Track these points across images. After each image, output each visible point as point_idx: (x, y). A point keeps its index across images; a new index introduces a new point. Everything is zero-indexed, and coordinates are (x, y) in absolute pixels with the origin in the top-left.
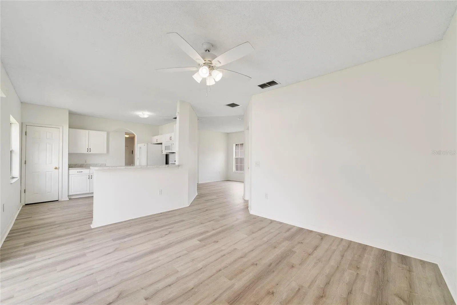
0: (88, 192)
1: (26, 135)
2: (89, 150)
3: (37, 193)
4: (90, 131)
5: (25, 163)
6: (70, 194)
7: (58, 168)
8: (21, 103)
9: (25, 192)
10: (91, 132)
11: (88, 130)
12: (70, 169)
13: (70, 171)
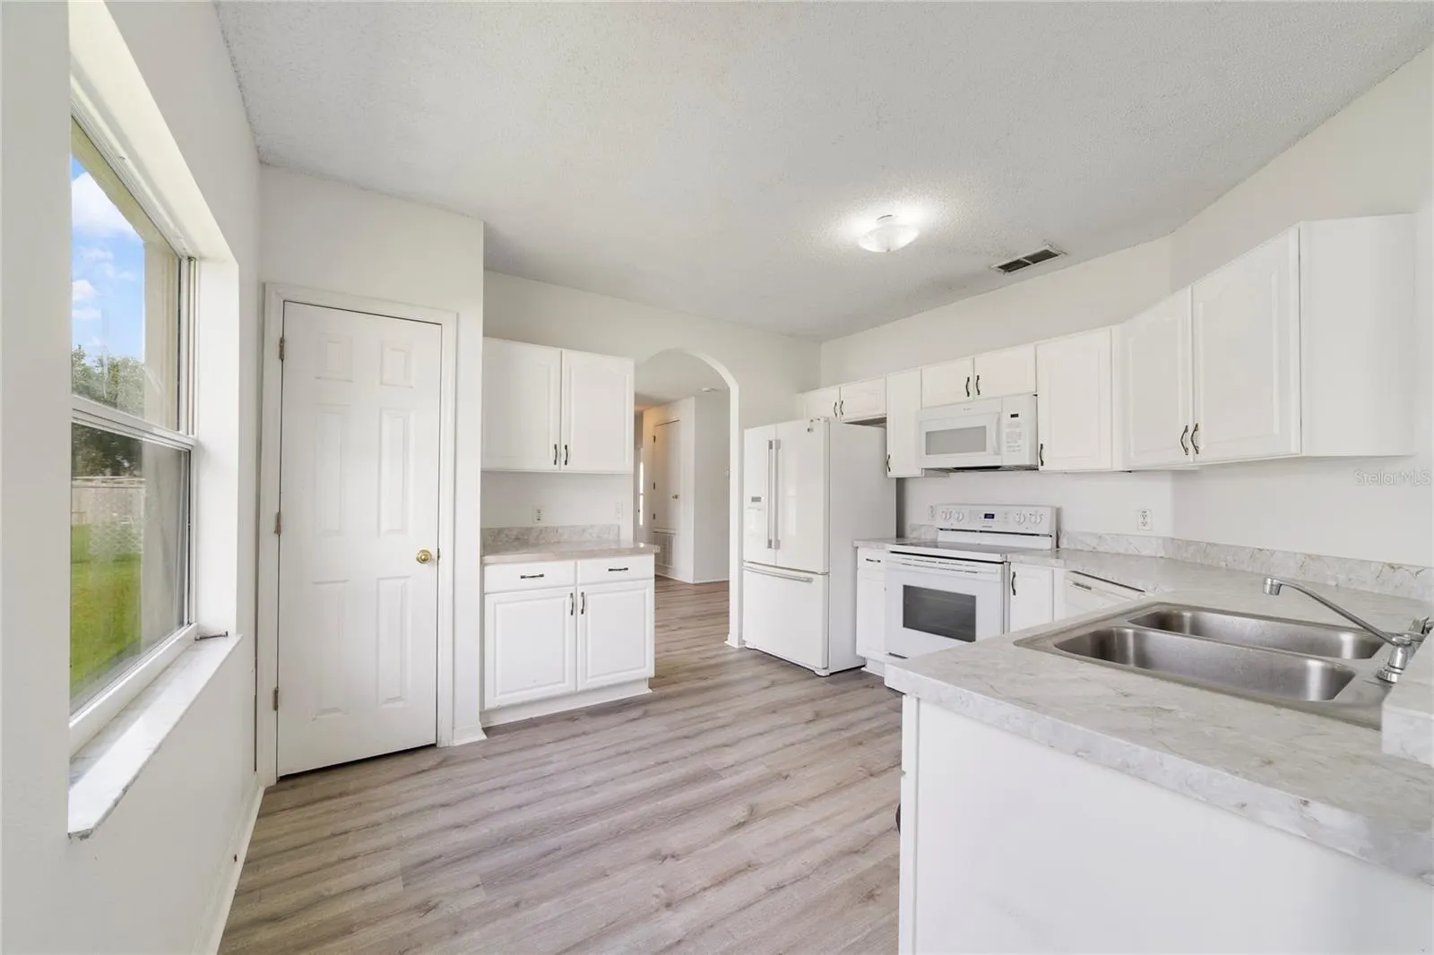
0: (567, 687)
1: (282, 357)
2: (561, 453)
3: (336, 710)
4: (564, 351)
5: (278, 531)
6: (488, 705)
7: (435, 555)
8: (261, 162)
9: (276, 707)
10: (573, 358)
11: (560, 349)
12: (488, 558)
13: (487, 569)
